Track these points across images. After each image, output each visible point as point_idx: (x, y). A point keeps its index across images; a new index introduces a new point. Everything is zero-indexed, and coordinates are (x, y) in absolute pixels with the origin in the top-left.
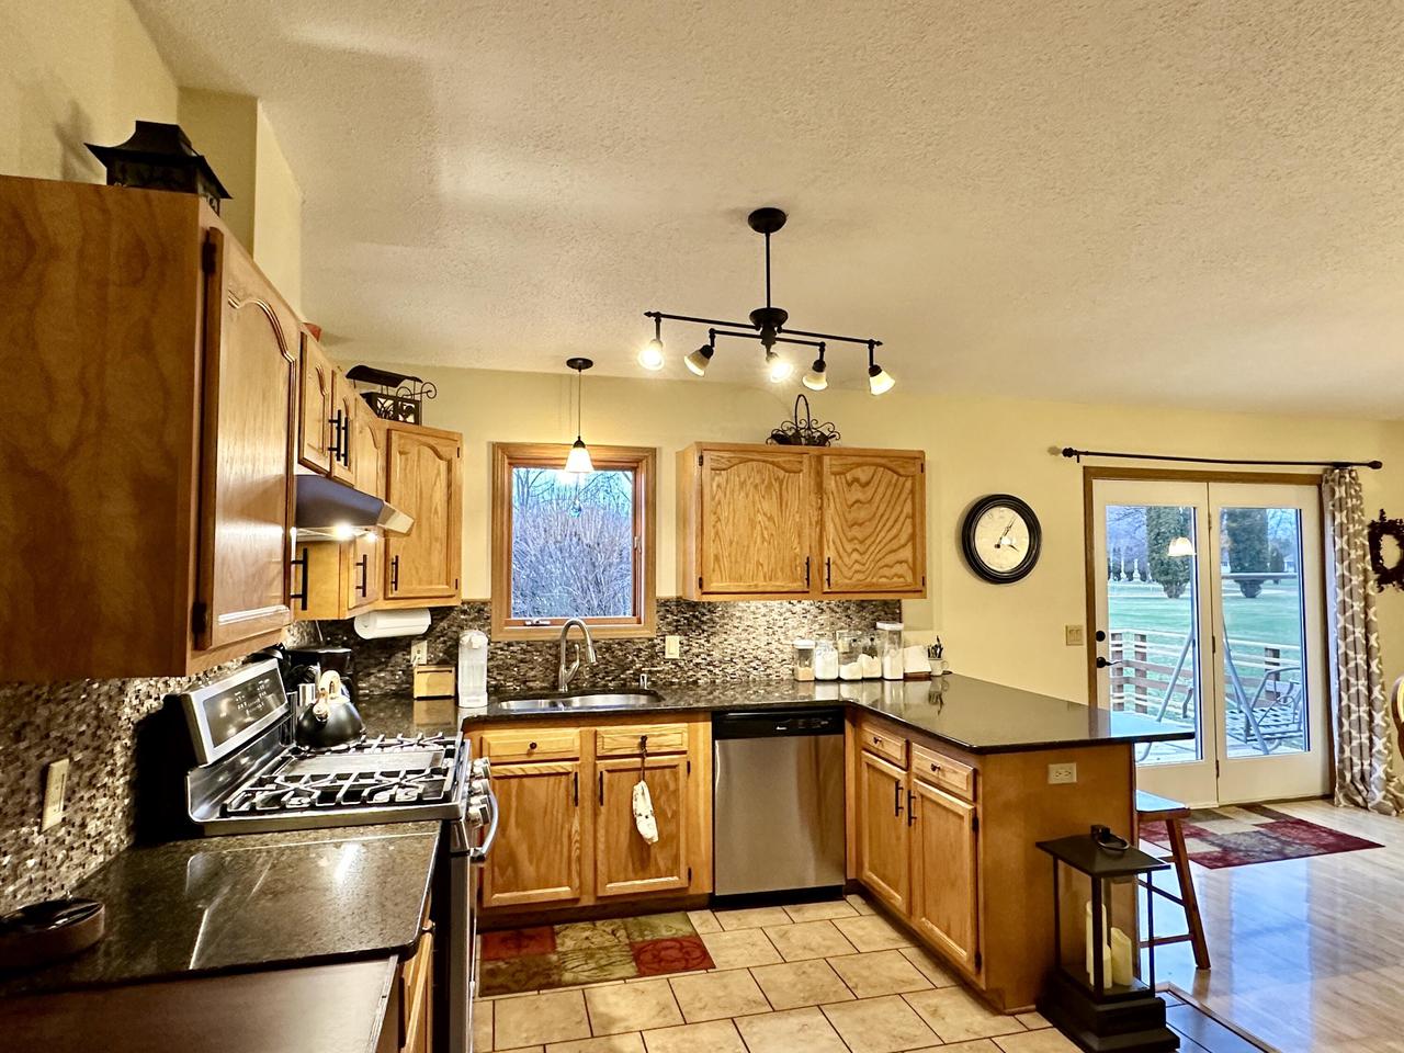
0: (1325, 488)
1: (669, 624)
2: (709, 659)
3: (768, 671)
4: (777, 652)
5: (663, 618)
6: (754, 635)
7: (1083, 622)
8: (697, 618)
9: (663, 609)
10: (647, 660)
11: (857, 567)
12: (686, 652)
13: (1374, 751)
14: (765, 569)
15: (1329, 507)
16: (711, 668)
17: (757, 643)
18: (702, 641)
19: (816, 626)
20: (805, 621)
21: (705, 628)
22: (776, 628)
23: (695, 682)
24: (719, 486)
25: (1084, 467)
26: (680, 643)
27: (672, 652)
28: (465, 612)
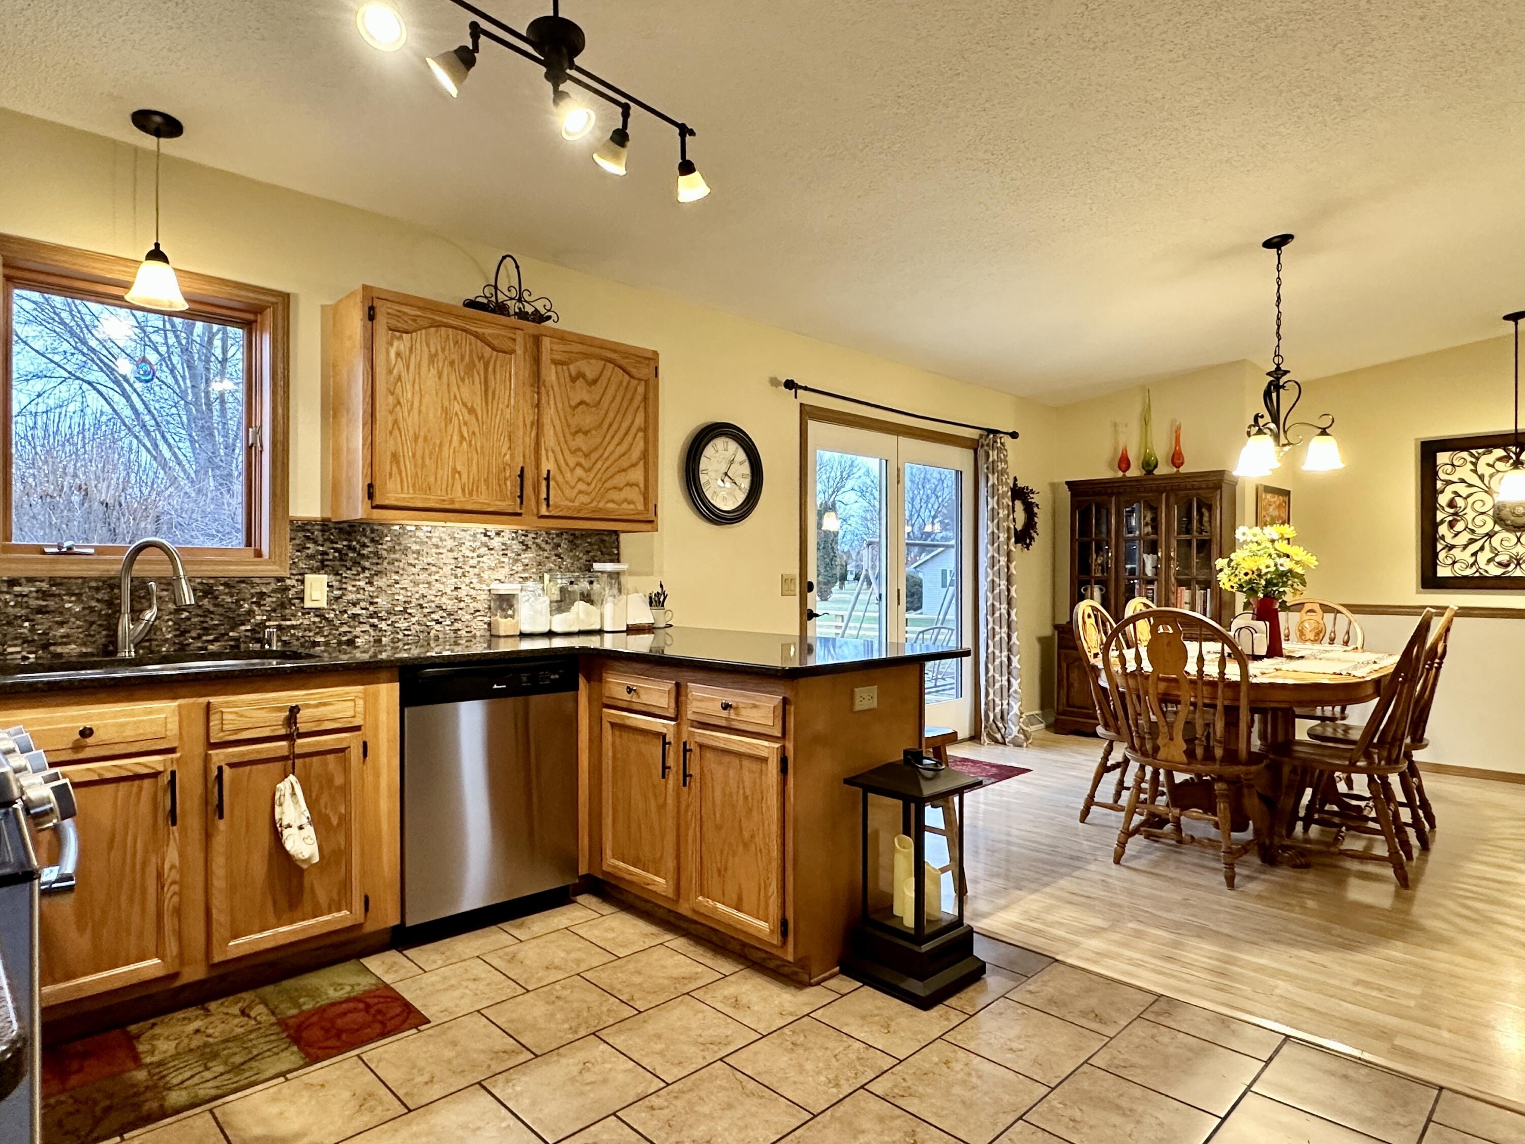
0: (981, 452)
1: (310, 557)
2: (371, 608)
3: (457, 625)
4: (467, 599)
5: (301, 548)
6: (437, 577)
7: (796, 572)
8: (354, 549)
9: (300, 534)
10: (274, 610)
11: (581, 486)
12: (337, 599)
13: (1012, 690)
14: (465, 476)
15: (983, 469)
16: (375, 621)
17: (441, 587)
18: (362, 584)
19: (519, 567)
20: (506, 560)
21: (367, 564)
22: (467, 568)
23: (351, 642)
24: (398, 354)
25: (801, 404)
26: (329, 585)
27: (316, 599)
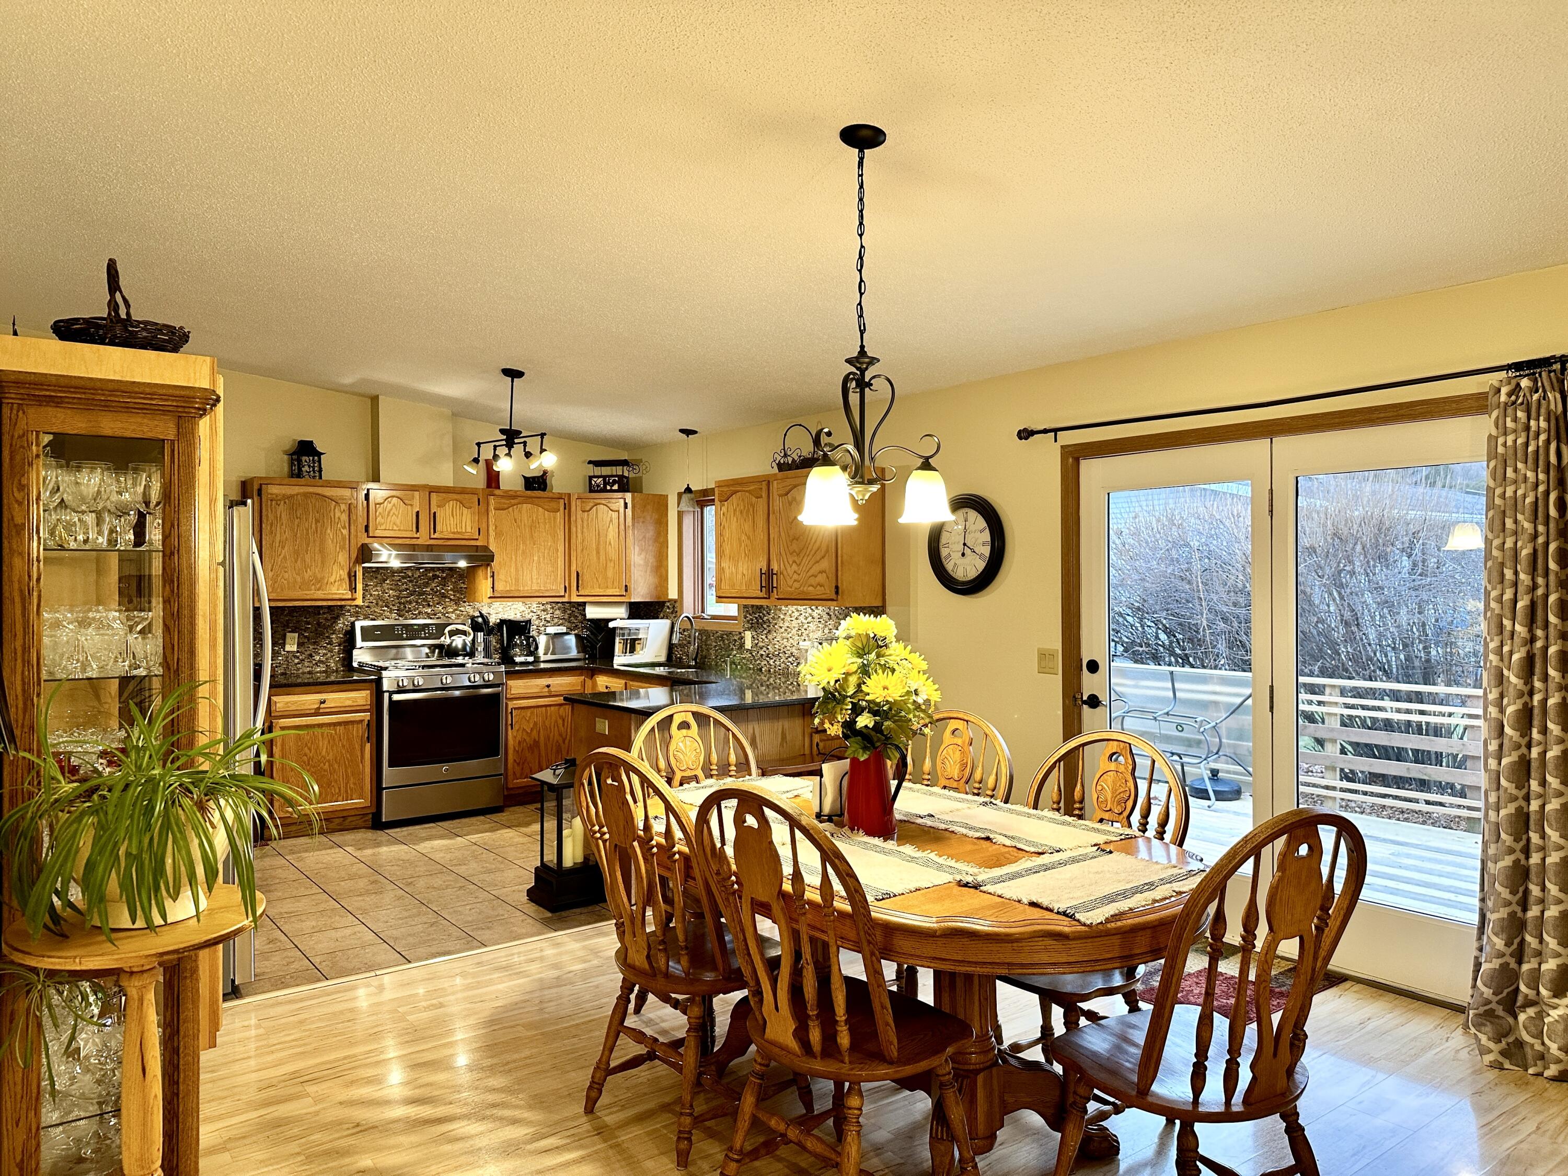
2: (767, 652)
5: (745, 617)
6: (791, 635)
7: (1058, 645)
8: (761, 618)
9: (745, 610)
10: (739, 649)
11: (796, 577)
12: (756, 645)
14: (746, 579)
16: (768, 659)
17: (793, 642)
18: (764, 637)
21: (765, 626)
23: (761, 670)
25: (1062, 447)
26: (753, 637)
27: (748, 645)
28: (668, 608)
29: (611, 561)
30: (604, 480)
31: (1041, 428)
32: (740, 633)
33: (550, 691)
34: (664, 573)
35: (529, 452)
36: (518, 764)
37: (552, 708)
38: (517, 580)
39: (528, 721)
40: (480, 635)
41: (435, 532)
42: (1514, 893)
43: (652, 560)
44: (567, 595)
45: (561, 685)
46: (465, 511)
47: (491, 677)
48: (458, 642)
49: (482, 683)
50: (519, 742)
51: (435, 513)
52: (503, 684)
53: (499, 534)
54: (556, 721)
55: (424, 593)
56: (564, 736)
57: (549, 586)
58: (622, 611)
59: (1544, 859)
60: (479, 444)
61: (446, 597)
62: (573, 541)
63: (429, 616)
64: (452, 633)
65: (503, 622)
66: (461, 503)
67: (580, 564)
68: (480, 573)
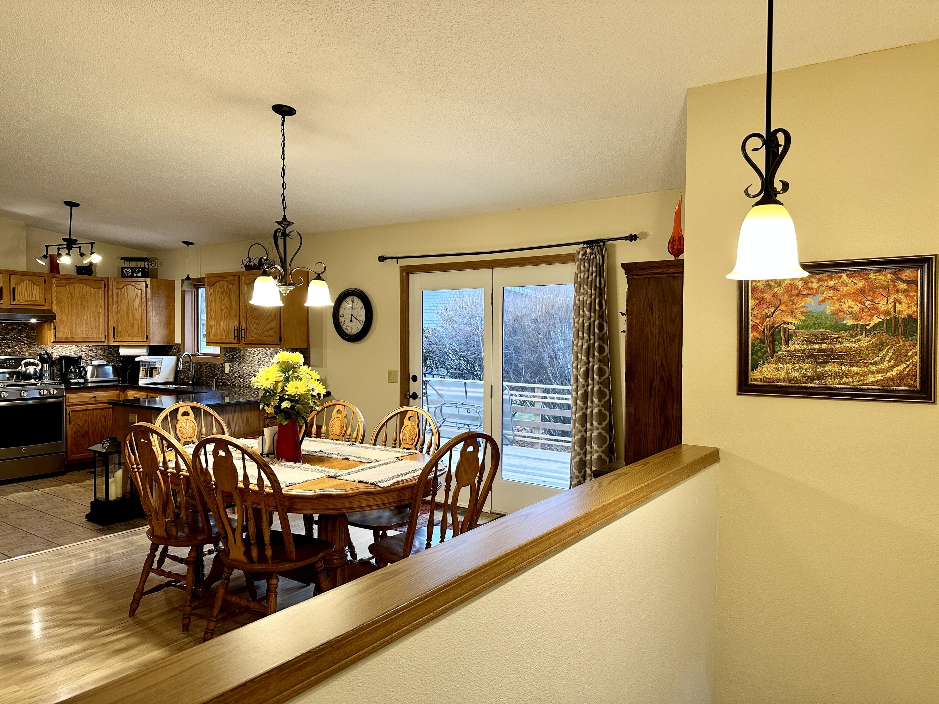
2: (239, 375)
7: (398, 368)
8: (235, 355)
9: (225, 350)
10: (220, 373)
11: (256, 331)
12: (232, 370)
14: (225, 332)
16: (239, 379)
18: (237, 366)
21: (238, 360)
23: (235, 385)
25: (400, 266)
26: (230, 366)
27: (227, 370)
28: (175, 349)
29: (136, 320)
30: (132, 270)
31: (390, 256)
32: (222, 364)
33: (95, 400)
34: (172, 328)
35: (83, 253)
36: (75, 445)
37: (97, 411)
38: (72, 331)
39: (81, 419)
40: (46, 367)
41: (14, 300)
42: (580, 472)
43: (164, 320)
44: (106, 341)
45: (103, 397)
46: (35, 287)
47: (55, 392)
48: (31, 370)
49: (49, 395)
50: (75, 432)
51: (14, 288)
52: (63, 396)
53: (59, 302)
54: (100, 419)
55: (5, 339)
56: (106, 427)
57: (94, 335)
58: (144, 351)
59: (591, 457)
60: (47, 247)
61: (21, 342)
62: (111, 307)
63: (9, 354)
64: (26, 365)
65: (62, 357)
66: (32, 282)
67: (115, 322)
68: (46, 327)
